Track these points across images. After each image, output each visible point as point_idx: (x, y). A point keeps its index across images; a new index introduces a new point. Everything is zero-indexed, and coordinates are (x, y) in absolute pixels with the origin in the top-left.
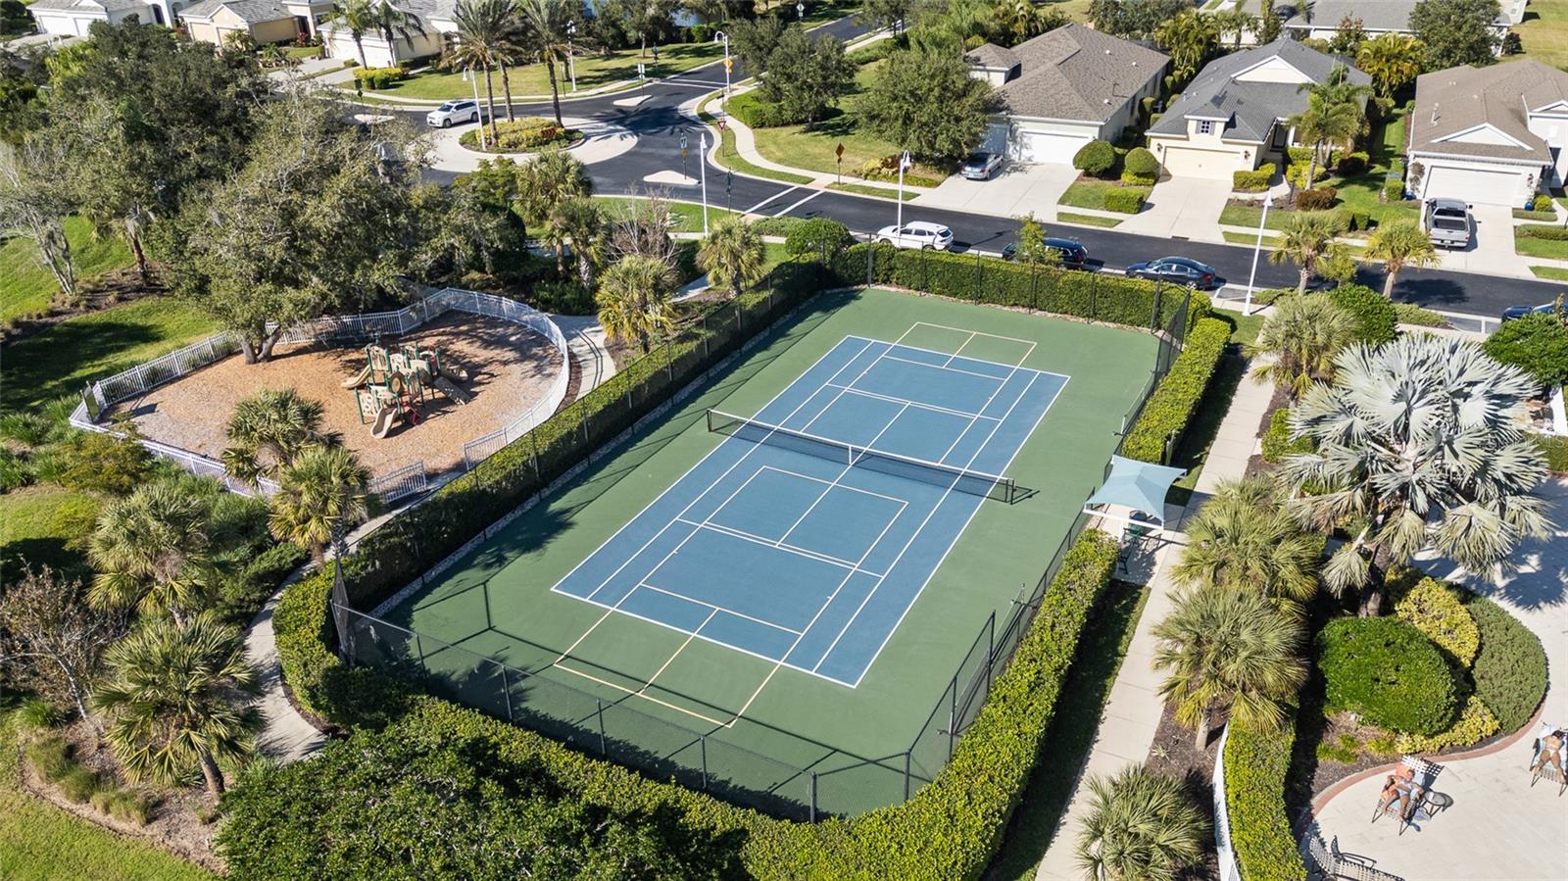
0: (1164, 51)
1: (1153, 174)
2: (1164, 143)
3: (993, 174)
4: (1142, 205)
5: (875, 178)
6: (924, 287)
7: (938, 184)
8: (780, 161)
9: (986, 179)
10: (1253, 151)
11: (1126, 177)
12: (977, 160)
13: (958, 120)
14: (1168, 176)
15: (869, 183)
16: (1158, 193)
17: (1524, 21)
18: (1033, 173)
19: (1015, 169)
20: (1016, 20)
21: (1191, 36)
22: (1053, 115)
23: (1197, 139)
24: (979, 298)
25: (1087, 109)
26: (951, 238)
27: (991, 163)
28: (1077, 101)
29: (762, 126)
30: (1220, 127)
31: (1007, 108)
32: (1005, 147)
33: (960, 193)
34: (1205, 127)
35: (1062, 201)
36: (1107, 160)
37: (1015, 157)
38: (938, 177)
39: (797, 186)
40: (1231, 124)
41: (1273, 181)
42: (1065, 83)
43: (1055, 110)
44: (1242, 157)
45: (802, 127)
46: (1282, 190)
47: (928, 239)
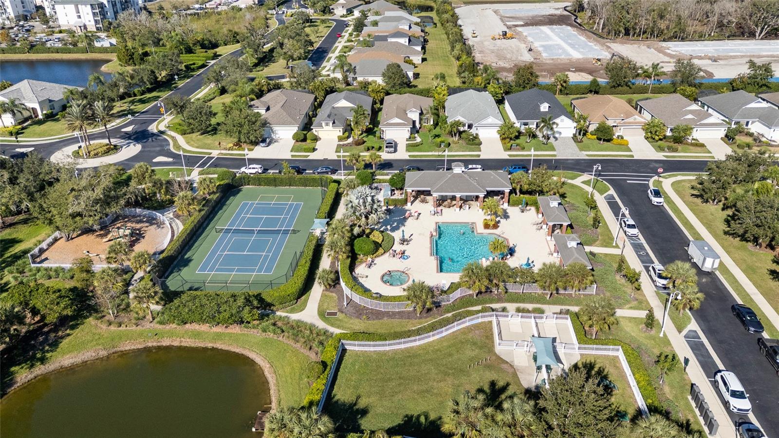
0: (313, 93)
1: (316, 139)
2: (317, 130)
3: (269, 145)
4: (314, 150)
5: (232, 150)
6: (260, 185)
7: (253, 150)
8: (197, 147)
9: (267, 146)
10: (341, 130)
11: (308, 141)
12: (264, 141)
13: (255, 131)
14: (320, 139)
15: (230, 152)
16: (318, 145)
17: (422, 62)
18: (281, 142)
19: (275, 142)
20: (263, 86)
21: (320, 88)
22: (283, 124)
23: (326, 128)
24: (276, 186)
25: (293, 121)
26: (262, 168)
27: (268, 140)
28: (289, 119)
29: (185, 134)
30: (331, 124)
31: (269, 123)
32: (270, 135)
33: (260, 152)
34: (327, 124)
35: (291, 151)
36: (302, 137)
37: (274, 137)
38: (252, 147)
39: (207, 156)
40: (334, 123)
41: (348, 137)
42: (285, 114)
43: (284, 123)
44: (338, 132)
45: (199, 133)
46: (350, 140)
47: (256, 170)
